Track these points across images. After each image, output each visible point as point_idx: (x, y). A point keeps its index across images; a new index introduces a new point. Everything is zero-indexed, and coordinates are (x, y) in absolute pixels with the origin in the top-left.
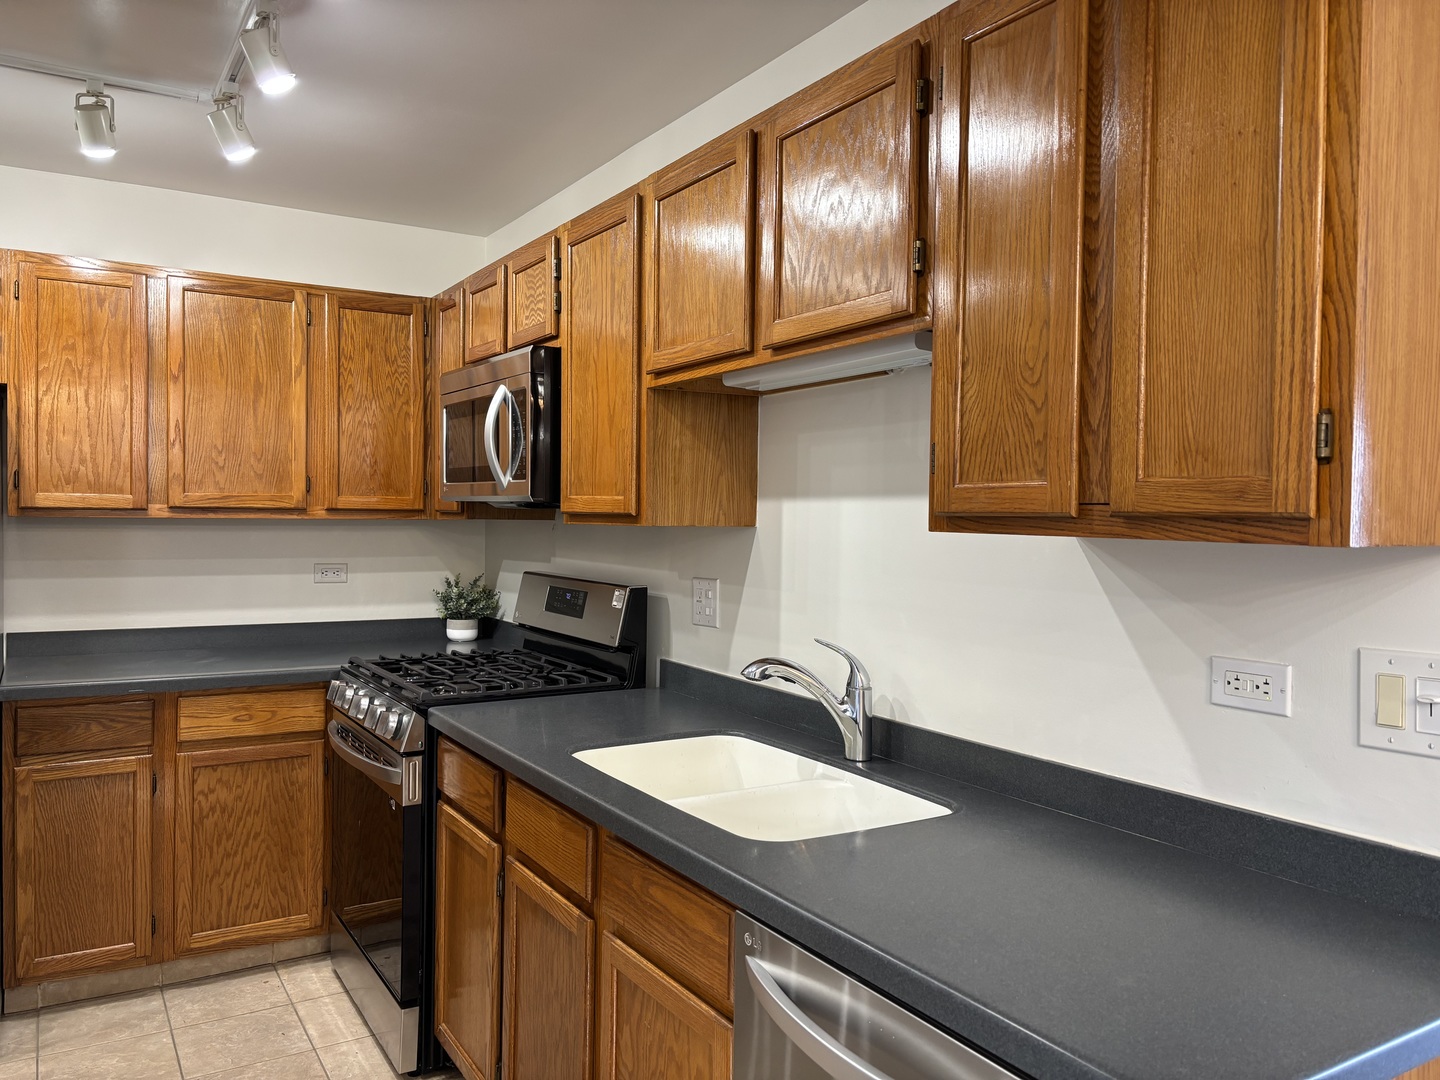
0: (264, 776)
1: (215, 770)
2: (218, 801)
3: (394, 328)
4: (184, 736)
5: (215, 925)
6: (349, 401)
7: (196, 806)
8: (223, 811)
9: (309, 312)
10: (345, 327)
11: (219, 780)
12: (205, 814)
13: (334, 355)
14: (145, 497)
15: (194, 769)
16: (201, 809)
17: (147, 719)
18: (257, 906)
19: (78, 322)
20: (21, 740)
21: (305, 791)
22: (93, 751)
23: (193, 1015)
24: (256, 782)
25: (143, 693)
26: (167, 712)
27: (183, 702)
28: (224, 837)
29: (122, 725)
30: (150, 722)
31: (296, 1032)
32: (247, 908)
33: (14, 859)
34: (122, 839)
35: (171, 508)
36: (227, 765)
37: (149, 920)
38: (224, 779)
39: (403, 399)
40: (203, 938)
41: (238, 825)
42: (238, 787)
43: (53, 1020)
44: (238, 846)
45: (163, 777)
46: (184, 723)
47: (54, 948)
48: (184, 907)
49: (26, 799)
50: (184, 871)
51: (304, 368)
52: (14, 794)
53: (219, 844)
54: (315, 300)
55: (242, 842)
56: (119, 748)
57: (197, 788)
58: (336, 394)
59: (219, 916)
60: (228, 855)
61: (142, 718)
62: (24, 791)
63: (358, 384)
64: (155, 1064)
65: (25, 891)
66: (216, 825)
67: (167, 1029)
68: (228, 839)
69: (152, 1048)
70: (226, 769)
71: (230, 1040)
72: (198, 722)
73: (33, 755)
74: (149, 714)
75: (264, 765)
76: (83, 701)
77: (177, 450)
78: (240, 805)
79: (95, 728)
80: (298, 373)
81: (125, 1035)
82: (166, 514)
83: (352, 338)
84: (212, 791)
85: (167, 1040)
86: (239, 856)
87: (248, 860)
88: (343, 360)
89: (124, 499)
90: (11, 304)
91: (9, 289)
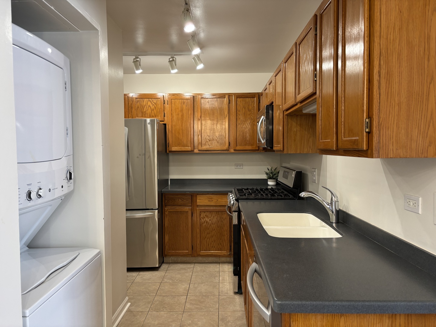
0: (216, 215)
1: (205, 213)
2: (206, 220)
3: (251, 102)
4: (198, 204)
5: (205, 250)
6: (239, 122)
7: (201, 221)
8: (207, 222)
9: (229, 100)
10: (238, 103)
11: (206, 215)
12: (203, 223)
13: (235, 111)
14: (193, 148)
15: (200, 212)
16: (202, 222)
17: (190, 199)
18: (214, 247)
19: (180, 108)
20: (166, 202)
21: (225, 220)
22: (180, 206)
23: (198, 270)
24: (214, 217)
25: (189, 193)
26: (195, 198)
27: (198, 196)
28: (207, 229)
29: (185, 200)
30: (191, 200)
31: (217, 278)
32: (212, 247)
33: (165, 228)
34: (186, 227)
35: (199, 150)
36: (207, 212)
37: (191, 246)
38: (207, 215)
39: (253, 121)
40: (203, 252)
41: (210, 227)
42: (210, 217)
43: (172, 265)
44: (210, 232)
45: (194, 213)
46: (198, 201)
47: (172, 249)
48: (198, 244)
49: (167, 215)
50: (199, 236)
51: (228, 115)
52: (165, 214)
53: (206, 231)
54: (231, 97)
55: (211, 231)
56: (185, 205)
57: (201, 217)
58: (236, 121)
59: (206, 248)
60: (208, 234)
61: (189, 199)
62: (167, 213)
63: (241, 117)
64: (186, 278)
65: (167, 235)
66: (205, 226)
67: (192, 272)
68: (208, 229)
69: (187, 275)
70: (207, 213)
71: (203, 276)
72: (201, 201)
73: (168, 205)
74: (191, 198)
75: (215, 212)
76: (178, 194)
77: (200, 136)
78: (210, 222)
79: (180, 200)
80: (227, 116)
81: (184, 271)
82: (198, 152)
83: (240, 105)
84: (204, 218)
85: (191, 274)
86: (210, 234)
87: (212, 235)
88: (237, 111)
89: (189, 149)
90: (166, 106)
91: (166, 102)
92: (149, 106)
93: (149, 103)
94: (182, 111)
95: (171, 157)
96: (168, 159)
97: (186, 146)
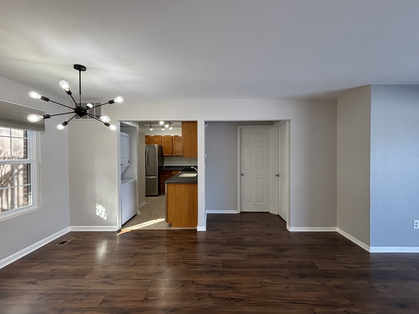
46: (172, 173)
79: (166, 173)
90: (163, 140)
91: (162, 138)
92: (156, 140)
94: (168, 141)
95: (165, 158)
96: (164, 158)
97: (170, 154)
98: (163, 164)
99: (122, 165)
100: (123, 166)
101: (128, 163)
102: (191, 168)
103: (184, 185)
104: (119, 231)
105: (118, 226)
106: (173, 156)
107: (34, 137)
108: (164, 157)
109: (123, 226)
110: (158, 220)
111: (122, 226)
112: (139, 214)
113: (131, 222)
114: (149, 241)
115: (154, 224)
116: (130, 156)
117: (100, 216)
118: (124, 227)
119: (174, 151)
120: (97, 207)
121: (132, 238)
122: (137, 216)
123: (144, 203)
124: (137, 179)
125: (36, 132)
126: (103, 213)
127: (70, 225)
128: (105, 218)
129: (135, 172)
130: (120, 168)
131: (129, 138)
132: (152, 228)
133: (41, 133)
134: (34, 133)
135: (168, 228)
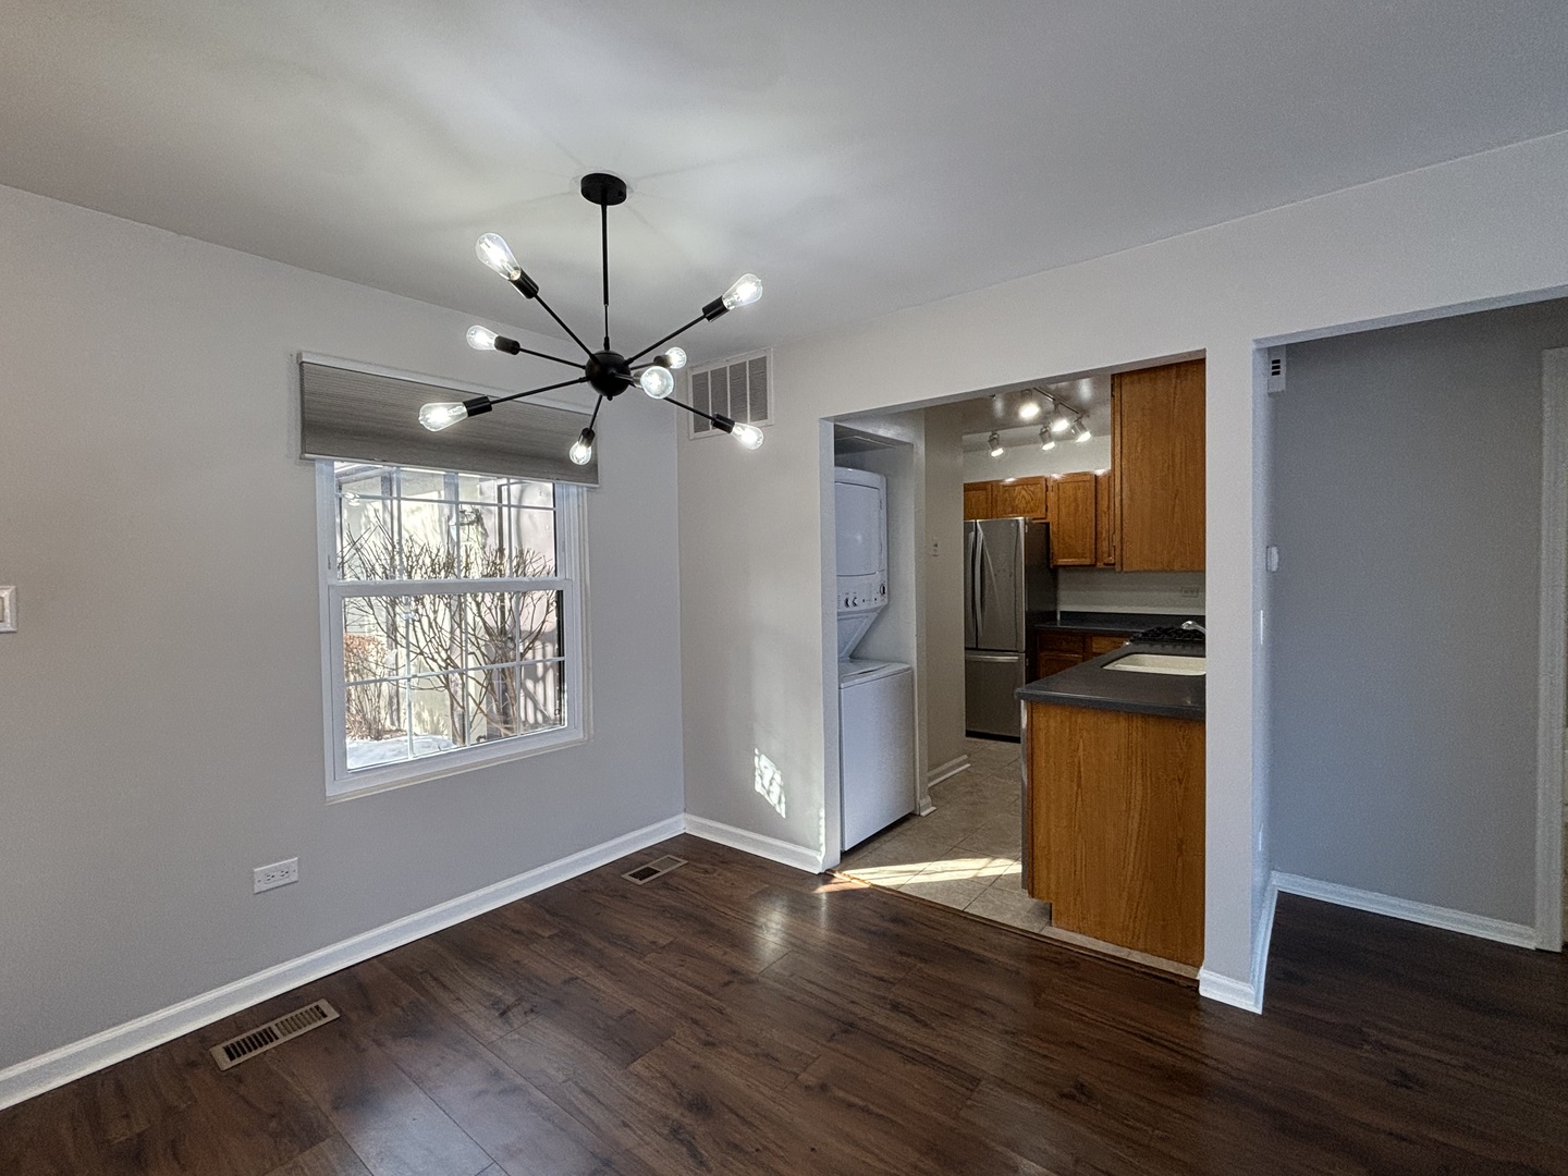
14: (1096, 560)
19: (1072, 497)
25: (1083, 634)
26: (1092, 640)
61: (1081, 641)
89: (1089, 561)
90: (1051, 494)
91: (1050, 488)
92: (1023, 496)
93: (1023, 492)
94: (1076, 500)
95: (1062, 576)
96: (1055, 579)
97: (1083, 556)
98: (1055, 601)
99: (850, 603)
100: (855, 609)
101: (878, 596)
102: (1184, 626)
103: (1123, 724)
104: (827, 876)
105: (823, 855)
106: (1096, 567)
107: (573, 501)
108: (1060, 570)
109: (850, 856)
110: (999, 862)
111: (845, 855)
112: (923, 814)
113: (888, 845)
114: (928, 969)
115: (975, 880)
116: (890, 568)
117: (766, 796)
118: (851, 860)
119: (1105, 544)
120: (756, 759)
121: (862, 929)
122: (915, 821)
123: (960, 765)
124: (915, 666)
125: (578, 486)
126: (776, 789)
127: (685, 810)
128: (781, 810)
129: (905, 635)
130: (836, 614)
131: (883, 491)
132: (959, 904)
133: (589, 489)
134: (573, 490)
135: (1036, 927)
